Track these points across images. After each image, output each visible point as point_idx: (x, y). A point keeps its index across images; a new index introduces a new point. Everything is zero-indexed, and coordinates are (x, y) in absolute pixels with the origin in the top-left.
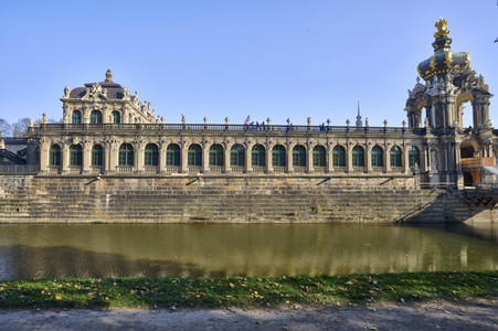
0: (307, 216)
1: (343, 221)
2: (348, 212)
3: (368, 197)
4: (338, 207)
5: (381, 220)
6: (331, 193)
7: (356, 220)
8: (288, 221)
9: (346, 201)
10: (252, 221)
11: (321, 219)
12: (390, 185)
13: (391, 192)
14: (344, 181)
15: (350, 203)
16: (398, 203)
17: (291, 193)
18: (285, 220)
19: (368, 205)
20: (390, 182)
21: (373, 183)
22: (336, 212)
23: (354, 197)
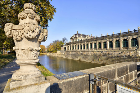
0: (97, 62)
2: (108, 62)
3: (114, 58)
4: (105, 60)
6: (104, 56)
8: (93, 62)
9: (108, 58)
10: (87, 61)
11: (100, 63)
12: (123, 54)
13: (124, 56)
14: (107, 52)
15: (108, 59)
17: (94, 55)
19: (114, 60)
21: (117, 53)
23: (110, 57)
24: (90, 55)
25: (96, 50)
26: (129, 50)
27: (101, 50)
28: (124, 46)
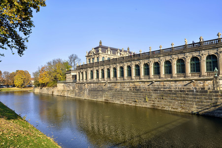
0: (142, 103)
1: (159, 108)
2: (163, 102)
3: (175, 94)
4: (158, 99)
5: (183, 111)
6: (155, 90)
7: (167, 108)
8: (134, 105)
9: (162, 96)
10: (122, 103)
11: (149, 106)
12: (192, 86)
13: (193, 91)
14: (162, 84)
15: (164, 97)
16: (197, 100)
17: (136, 90)
18: (133, 104)
19: (175, 99)
20: (192, 84)
21: (180, 85)
22: (156, 102)
23: (167, 93)
24: (128, 90)
25: (140, 79)
26: (202, 78)
27: (149, 79)
28: (193, 70)
